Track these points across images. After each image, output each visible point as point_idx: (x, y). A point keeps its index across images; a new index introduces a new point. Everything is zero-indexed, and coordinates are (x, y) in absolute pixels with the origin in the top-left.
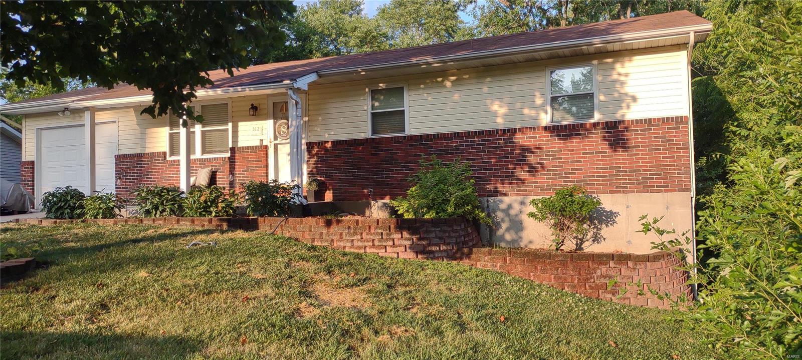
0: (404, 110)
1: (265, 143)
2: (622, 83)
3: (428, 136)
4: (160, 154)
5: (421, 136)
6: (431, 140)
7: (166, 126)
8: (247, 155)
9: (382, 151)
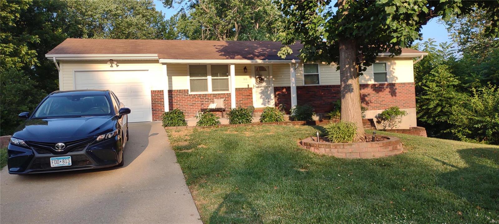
0: (318, 74)
1: (250, 87)
2: (394, 72)
3: (330, 86)
4: (186, 91)
5: (327, 86)
6: (331, 88)
7: (188, 76)
8: (242, 92)
9: (311, 92)
